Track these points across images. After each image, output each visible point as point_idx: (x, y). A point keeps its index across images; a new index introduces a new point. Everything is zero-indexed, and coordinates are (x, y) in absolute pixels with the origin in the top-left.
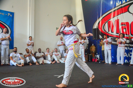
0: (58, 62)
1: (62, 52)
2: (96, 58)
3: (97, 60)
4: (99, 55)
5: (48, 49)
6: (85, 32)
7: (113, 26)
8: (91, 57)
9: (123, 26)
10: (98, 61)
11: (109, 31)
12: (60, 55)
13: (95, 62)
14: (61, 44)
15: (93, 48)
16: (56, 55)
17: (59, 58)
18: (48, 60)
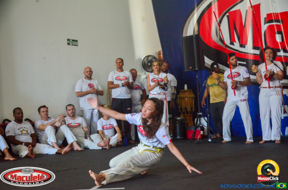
0: (76, 147)
1: (92, 114)
2: (199, 129)
3: (202, 132)
4: (206, 118)
5: (42, 109)
6: (161, 49)
8: (183, 125)
9: (273, 25)
10: (203, 137)
12: (84, 125)
13: (194, 139)
14: (86, 88)
15: (186, 97)
16: (72, 127)
17: (80, 135)
18: (48, 144)
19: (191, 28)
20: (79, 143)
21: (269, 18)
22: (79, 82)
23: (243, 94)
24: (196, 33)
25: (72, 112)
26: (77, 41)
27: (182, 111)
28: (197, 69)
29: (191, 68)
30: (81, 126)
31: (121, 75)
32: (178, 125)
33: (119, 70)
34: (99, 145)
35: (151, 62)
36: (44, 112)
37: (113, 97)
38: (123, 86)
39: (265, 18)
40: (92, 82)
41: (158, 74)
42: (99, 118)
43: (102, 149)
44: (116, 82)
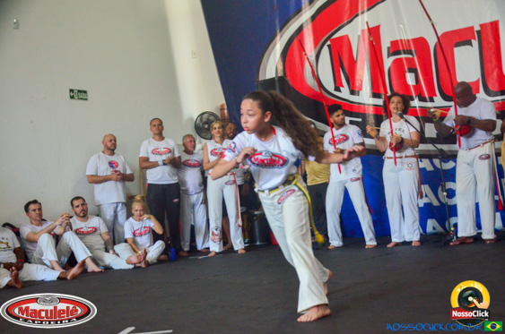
0: (91, 267)
1: (115, 212)
5: (32, 207)
6: (224, 102)
7: (353, 63)
9: (401, 59)
11: (337, 89)
12: (103, 229)
16: (83, 233)
17: (97, 247)
18: (45, 264)
19: (272, 66)
20: (95, 260)
21: (395, 48)
23: (354, 170)
24: (280, 74)
25: (83, 210)
26: (85, 92)
30: (98, 232)
31: (162, 145)
32: (256, 223)
33: (157, 137)
34: (129, 263)
35: (209, 122)
36: (35, 210)
37: (149, 182)
38: (164, 164)
39: (388, 48)
40: (114, 158)
41: (222, 142)
42: (128, 218)
43: (135, 267)
44: (153, 158)
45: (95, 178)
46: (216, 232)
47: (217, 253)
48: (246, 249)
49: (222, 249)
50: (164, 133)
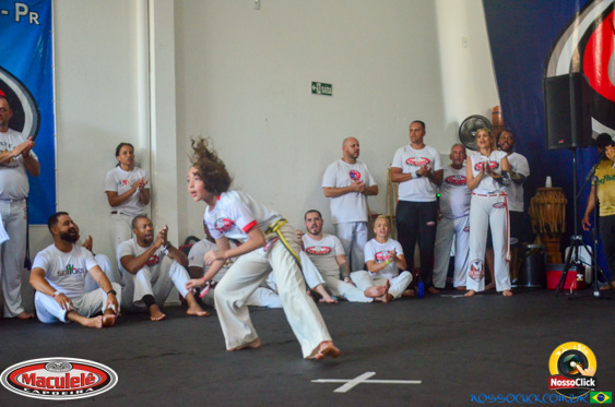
1: (354, 232)
2: (574, 269)
3: (580, 276)
4: (589, 248)
8: (541, 260)
10: (582, 286)
12: (339, 251)
13: (563, 289)
14: (344, 181)
15: (549, 203)
16: (315, 253)
17: (331, 273)
18: (270, 288)
19: (565, 60)
20: (327, 289)
22: (332, 167)
24: (576, 69)
25: (315, 225)
26: (330, 86)
27: (539, 232)
28: (574, 145)
29: (562, 142)
30: (332, 253)
31: (419, 155)
32: (528, 259)
33: (416, 145)
34: (367, 295)
37: (400, 198)
40: (356, 167)
41: (489, 154)
43: (374, 301)
44: (407, 169)
45: (332, 191)
46: (476, 267)
47: (476, 293)
48: (512, 290)
49: (483, 289)
50: (426, 139)
